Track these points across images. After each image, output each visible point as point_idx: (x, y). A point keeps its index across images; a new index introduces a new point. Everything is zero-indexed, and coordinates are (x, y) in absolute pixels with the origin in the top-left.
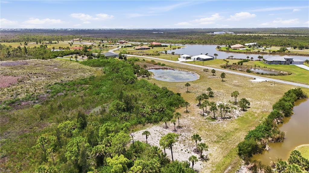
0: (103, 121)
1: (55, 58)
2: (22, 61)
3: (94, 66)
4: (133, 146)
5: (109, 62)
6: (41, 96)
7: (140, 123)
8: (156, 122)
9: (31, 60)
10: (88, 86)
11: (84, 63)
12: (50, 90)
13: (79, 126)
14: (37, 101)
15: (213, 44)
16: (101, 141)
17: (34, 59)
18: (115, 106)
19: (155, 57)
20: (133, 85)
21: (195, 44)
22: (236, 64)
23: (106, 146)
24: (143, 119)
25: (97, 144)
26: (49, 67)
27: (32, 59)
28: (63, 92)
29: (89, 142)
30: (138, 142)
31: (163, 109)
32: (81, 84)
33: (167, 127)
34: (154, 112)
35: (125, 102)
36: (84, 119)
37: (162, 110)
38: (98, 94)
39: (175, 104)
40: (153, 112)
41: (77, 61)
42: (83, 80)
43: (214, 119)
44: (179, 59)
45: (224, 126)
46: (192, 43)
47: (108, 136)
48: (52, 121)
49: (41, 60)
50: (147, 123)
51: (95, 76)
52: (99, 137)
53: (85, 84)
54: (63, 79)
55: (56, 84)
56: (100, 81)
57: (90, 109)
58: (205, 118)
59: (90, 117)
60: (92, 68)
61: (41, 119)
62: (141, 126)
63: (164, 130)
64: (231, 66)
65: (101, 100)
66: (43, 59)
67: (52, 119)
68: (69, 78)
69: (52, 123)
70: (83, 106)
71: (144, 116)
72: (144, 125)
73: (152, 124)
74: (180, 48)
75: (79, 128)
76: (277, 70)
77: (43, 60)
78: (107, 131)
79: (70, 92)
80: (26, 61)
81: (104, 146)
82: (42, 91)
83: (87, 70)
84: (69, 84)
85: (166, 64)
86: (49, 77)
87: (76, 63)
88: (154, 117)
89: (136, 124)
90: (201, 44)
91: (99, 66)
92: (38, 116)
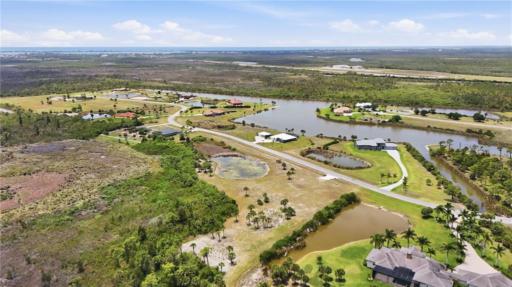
0: (160, 233)
1: (98, 136)
2: (56, 142)
3: (149, 153)
4: (181, 256)
5: (167, 147)
6: (97, 203)
7: (191, 234)
8: (206, 233)
9: (68, 140)
10: (144, 187)
11: (137, 148)
12: (105, 196)
13: (140, 239)
14: (96, 210)
15: (317, 100)
16: (159, 252)
17: (71, 138)
18: (171, 219)
19: (228, 134)
20: (191, 188)
21: (292, 99)
22: (320, 148)
23: (162, 256)
24: (194, 231)
25: (156, 255)
26: (94, 153)
27: (69, 138)
28: (119, 198)
29: (150, 253)
30: (185, 253)
31: (213, 220)
32: (137, 186)
33: (214, 238)
34: (205, 223)
35: (179, 214)
36: (144, 232)
37: (212, 222)
38: (154, 201)
39: (227, 214)
40: (203, 224)
41: (128, 144)
42: (138, 179)
43: (257, 228)
44: (256, 137)
45: (263, 236)
46: (288, 97)
47: (163, 248)
48: (115, 233)
49: (81, 141)
50: (198, 234)
51: (151, 172)
52: (156, 249)
53: (141, 185)
54: (115, 176)
55: (109, 185)
56: (157, 181)
57: (147, 219)
58: (250, 227)
59: (148, 230)
60: (146, 156)
61: (106, 231)
62: (192, 237)
63: (211, 240)
64: (314, 151)
65: (158, 209)
66: (83, 139)
67: (115, 231)
68: (122, 175)
69: (115, 234)
70: (141, 216)
71: (195, 228)
72: (195, 236)
73: (202, 235)
74: (268, 110)
75: (140, 240)
76: (361, 159)
77: (84, 141)
78: (163, 245)
79: (126, 197)
80: (62, 142)
81: (160, 256)
82: (97, 197)
83: (141, 161)
84: (124, 186)
85: (238, 148)
86: (99, 173)
87: (126, 147)
88: (204, 229)
89: (188, 236)
90: (300, 99)
91: (155, 153)
92: (101, 228)
